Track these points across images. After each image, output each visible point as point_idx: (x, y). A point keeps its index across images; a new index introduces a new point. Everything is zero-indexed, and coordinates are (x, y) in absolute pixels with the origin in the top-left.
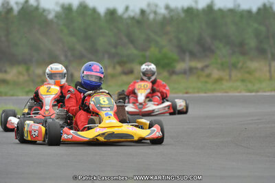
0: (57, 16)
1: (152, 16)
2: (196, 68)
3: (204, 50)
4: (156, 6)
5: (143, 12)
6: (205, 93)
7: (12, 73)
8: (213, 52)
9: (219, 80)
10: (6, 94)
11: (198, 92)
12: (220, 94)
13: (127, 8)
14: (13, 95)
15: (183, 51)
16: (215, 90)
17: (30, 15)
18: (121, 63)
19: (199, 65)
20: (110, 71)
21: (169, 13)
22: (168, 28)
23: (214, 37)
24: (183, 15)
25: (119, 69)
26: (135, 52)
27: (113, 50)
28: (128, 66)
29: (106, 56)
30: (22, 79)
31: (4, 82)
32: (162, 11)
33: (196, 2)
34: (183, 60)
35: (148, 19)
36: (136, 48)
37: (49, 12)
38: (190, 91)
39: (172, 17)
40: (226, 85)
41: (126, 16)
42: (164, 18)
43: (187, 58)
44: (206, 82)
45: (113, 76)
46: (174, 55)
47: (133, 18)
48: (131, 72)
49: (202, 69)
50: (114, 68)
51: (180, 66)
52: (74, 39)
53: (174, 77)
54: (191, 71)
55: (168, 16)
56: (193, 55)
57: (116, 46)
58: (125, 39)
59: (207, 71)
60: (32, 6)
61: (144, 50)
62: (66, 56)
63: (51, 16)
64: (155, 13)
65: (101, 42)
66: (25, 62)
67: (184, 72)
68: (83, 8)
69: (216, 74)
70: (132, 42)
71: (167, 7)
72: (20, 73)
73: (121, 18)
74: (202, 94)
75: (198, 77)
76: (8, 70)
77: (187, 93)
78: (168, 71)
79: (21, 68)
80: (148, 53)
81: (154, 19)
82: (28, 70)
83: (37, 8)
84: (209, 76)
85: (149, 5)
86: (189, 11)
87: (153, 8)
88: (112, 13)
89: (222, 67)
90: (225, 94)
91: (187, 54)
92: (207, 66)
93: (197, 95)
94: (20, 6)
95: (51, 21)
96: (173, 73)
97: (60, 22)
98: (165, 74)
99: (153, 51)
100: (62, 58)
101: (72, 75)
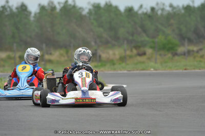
0: (90, 12)
1: (159, 12)
2: (193, 51)
3: (199, 37)
4: (164, 4)
5: (153, 9)
6: (200, 69)
7: (56, 55)
11: (194, 69)
13: (141, 6)
15: (183, 38)
17: (69, 11)
18: (137, 47)
19: (195, 49)
20: (128, 53)
21: (172, 10)
22: (172, 21)
24: (183, 11)
25: (135, 51)
26: (147, 39)
27: (131, 38)
28: (142, 50)
29: (125, 42)
30: (63, 59)
31: (50, 61)
32: (168, 8)
33: (193, 2)
34: (183, 45)
35: (157, 14)
36: (148, 36)
37: (83, 9)
38: (188, 68)
39: (175, 13)
41: (140, 12)
42: (169, 14)
44: (201, 61)
45: (131, 57)
46: (176, 41)
47: (146, 14)
48: (144, 54)
49: (198, 52)
50: (131, 51)
51: (181, 50)
52: (101, 30)
53: (176, 58)
54: (189, 53)
56: (190, 41)
57: (133, 35)
58: (139, 29)
59: (201, 53)
60: (70, 5)
61: (154, 37)
62: (96, 42)
63: (85, 12)
64: (163, 10)
65: (122, 32)
66: (66, 47)
67: (184, 54)
68: (109, 7)
70: (145, 31)
71: (171, 6)
72: (61, 55)
73: (136, 13)
74: (197, 71)
75: (195, 57)
76: (53, 52)
77: (185, 69)
78: (172, 53)
79: (63, 51)
80: (157, 40)
81: (162, 15)
82: (67, 53)
83: (74, 7)
84: (202, 56)
85: (157, 4)
86: (188, 8)
87: (161, 6)
88: (130, 10)
91: (186, 40)
92: (201, 49)
93: (193, 71)
94: (62, 5)
95: (85, 16)
96: (175, 54)
97: (92, 17)
98: (170, 55)
99: (161, 38)
100: (93, 43)
101: (100, 56)
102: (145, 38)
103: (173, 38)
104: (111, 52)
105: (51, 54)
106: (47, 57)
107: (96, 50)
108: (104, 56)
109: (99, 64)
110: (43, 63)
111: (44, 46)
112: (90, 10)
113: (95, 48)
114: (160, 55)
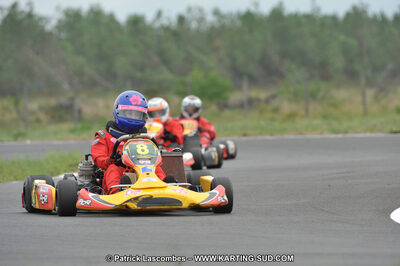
0: (60, 26)
1: (194, 25)
2: (258, 100)
3: (269, 73)
4: (201, 10)
5: (181, 19)
6: (271, 135)
8: (281, 76)
9: (292, 116)
11: (261, 134)
12: (292, 137)
13: (159, 14)
15: (238, 75)
16: (284, 131)
17: (20, 25)
18: (151, 93)
19: (262, 95)
21: (219, 21)
22: (218, 42)
23: (284, 55)
24: (239, 23)
26: (169, 76)
27: (139, 75)
29: (129, 83)
30: (8, 117)
32: (210, 18)
33: (256, 5)
34: (239, 88)
35: (189, 29)
36: (171, 70)
37: (46, 19)
38: (250, 132)
39: (223, 27)
40: (301, 123)
41: (157, 25)
42: (212, 28)
43: (245, 84)
44: (272, 120)
46: (226, 80)
47: (167, 29)
49: (267, 101)
51: (235, 97)
52: (81, 60)
53: (227, 113)
54: (251, 103)
55: (217, 25)
56: (253, 81)
57: (142, 69)
58: (156, 59)
59: (275, 103)
60: (22, 12)
61: (183, 73)
62: (71, 84)
63: (50, 26)
64: (201, 20)
65: (121, 64)
66: (14, 93)
67: (241, 106)
68: (96, 14)
69: (287, 107)
70: (166, 62)
71: (216, 13)
72: (5, 109)
73: (149, 28)
74: (268, 137)
75: (261, 112)
77: (245, 135)
78: (218, 104)
79: (7, 102)
80: (189, 79)
81: (198, 31)
82: (16, 104)
83: (30, 15)
84: (276, 110)
85: (189, 10)
86: (249, 18)
87: (196, 14)
88: (136, 22)
89: (295, 97)
90: (299, 137)
91: (245, 79)
92: (273, 97)
93: (259, 138)
94: (6, 13)
95: (50, 34)
96: (224, 106)
97: (63, 35)
98: (214, 108)
99: (196, 76)
100: (66, 86)
101: (80, 111)
102: (166, 75)
103: (220, 75)
104: (101, 103)
107: (72, 99)
108: (88, 110)
109: (79, 126)
112: (60, 21)
113: (71, 94)
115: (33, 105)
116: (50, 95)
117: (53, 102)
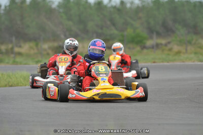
0: (60, 6)
1: (128, 5)
2: (161, 44)
3: (167, 30)
5: (122, 3)
6: (168, 62)
7: (25, 48)
9: (179, 53)
10: (21, 63)
11: (163, 62)
12: (179, 63)
14: (25, 64)
15: (151, 31)
16: (175, 60)
18: (106, 41)
19: (163, 41)
21: (141, 3)
22: (141, 15)
23: (175, 21)
24: (152, 5)
27: (100, 31)
29: (95, 35)
30: (32, 52)
31: (20, 54)
32: (137, 2)
34: (151, 38)
36: (116, 29)
37: (52, 2)
38: (156, 61)
39: (143, 6)
40: (183, 56)
41: (109, 5)
42: (138, 7)
43: (155, 36)
44: (168, 54)
46: (144, 34)
47: (115, 7)
49: (166, 45)
51: (149, 43)
52: (70, 23)
53: (145, 51)
54: (157, 46)
55: (140, 5)
56: (159, 34)
57: (102, 28)
58: (108, 23)
59: (169, 46)
62: (65, 36)
63: (54, 6)
64: (132, 3)
65: (91, 25)
66: (35, 39)
67: (152, 47)
69: (176, 48)
70: (114, 25)
72: (31, 48)
73: (106, 6)
74: (166, 64)
75: (163, 51)
76: (22, 45)
77: (154, 62)
78: (141, 46)
79: (32, 44)
80: (125, 33)
81: (130, 8)
82: (37, 45)
84: (170, 50)
89: (181, 43)
90: (182, 63)
91: (155, 34)
92: (169, 43)
93: (162, 64)
95: (54, 9)
96: (144, 47)
97: (61, 10)
98: (138, 48)
99: (129, 32)
100: (62, 37)
102: (115, 32)
103: (142, 32)
105: (20, 47)
106: (17, 50)
110: (13, 56)
111: (14, 39)
112: (59, 3)
114: (129, 48)
115: (45, 46)
116: (54, 40)
117: (56, 44)
